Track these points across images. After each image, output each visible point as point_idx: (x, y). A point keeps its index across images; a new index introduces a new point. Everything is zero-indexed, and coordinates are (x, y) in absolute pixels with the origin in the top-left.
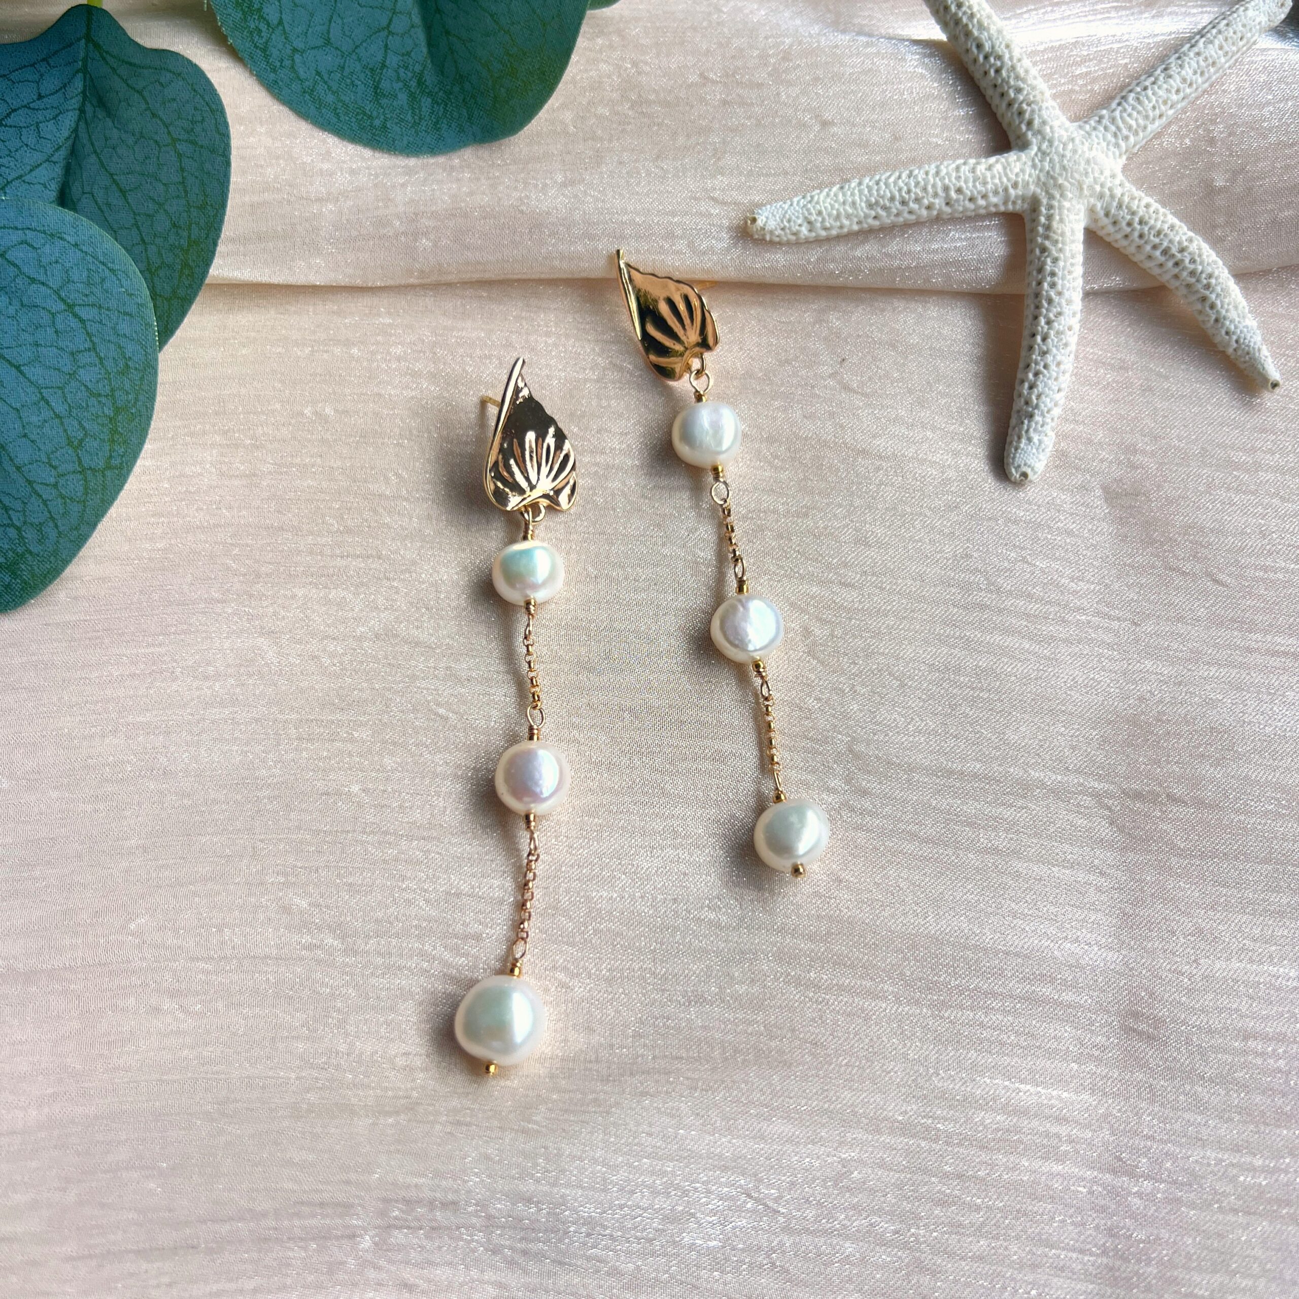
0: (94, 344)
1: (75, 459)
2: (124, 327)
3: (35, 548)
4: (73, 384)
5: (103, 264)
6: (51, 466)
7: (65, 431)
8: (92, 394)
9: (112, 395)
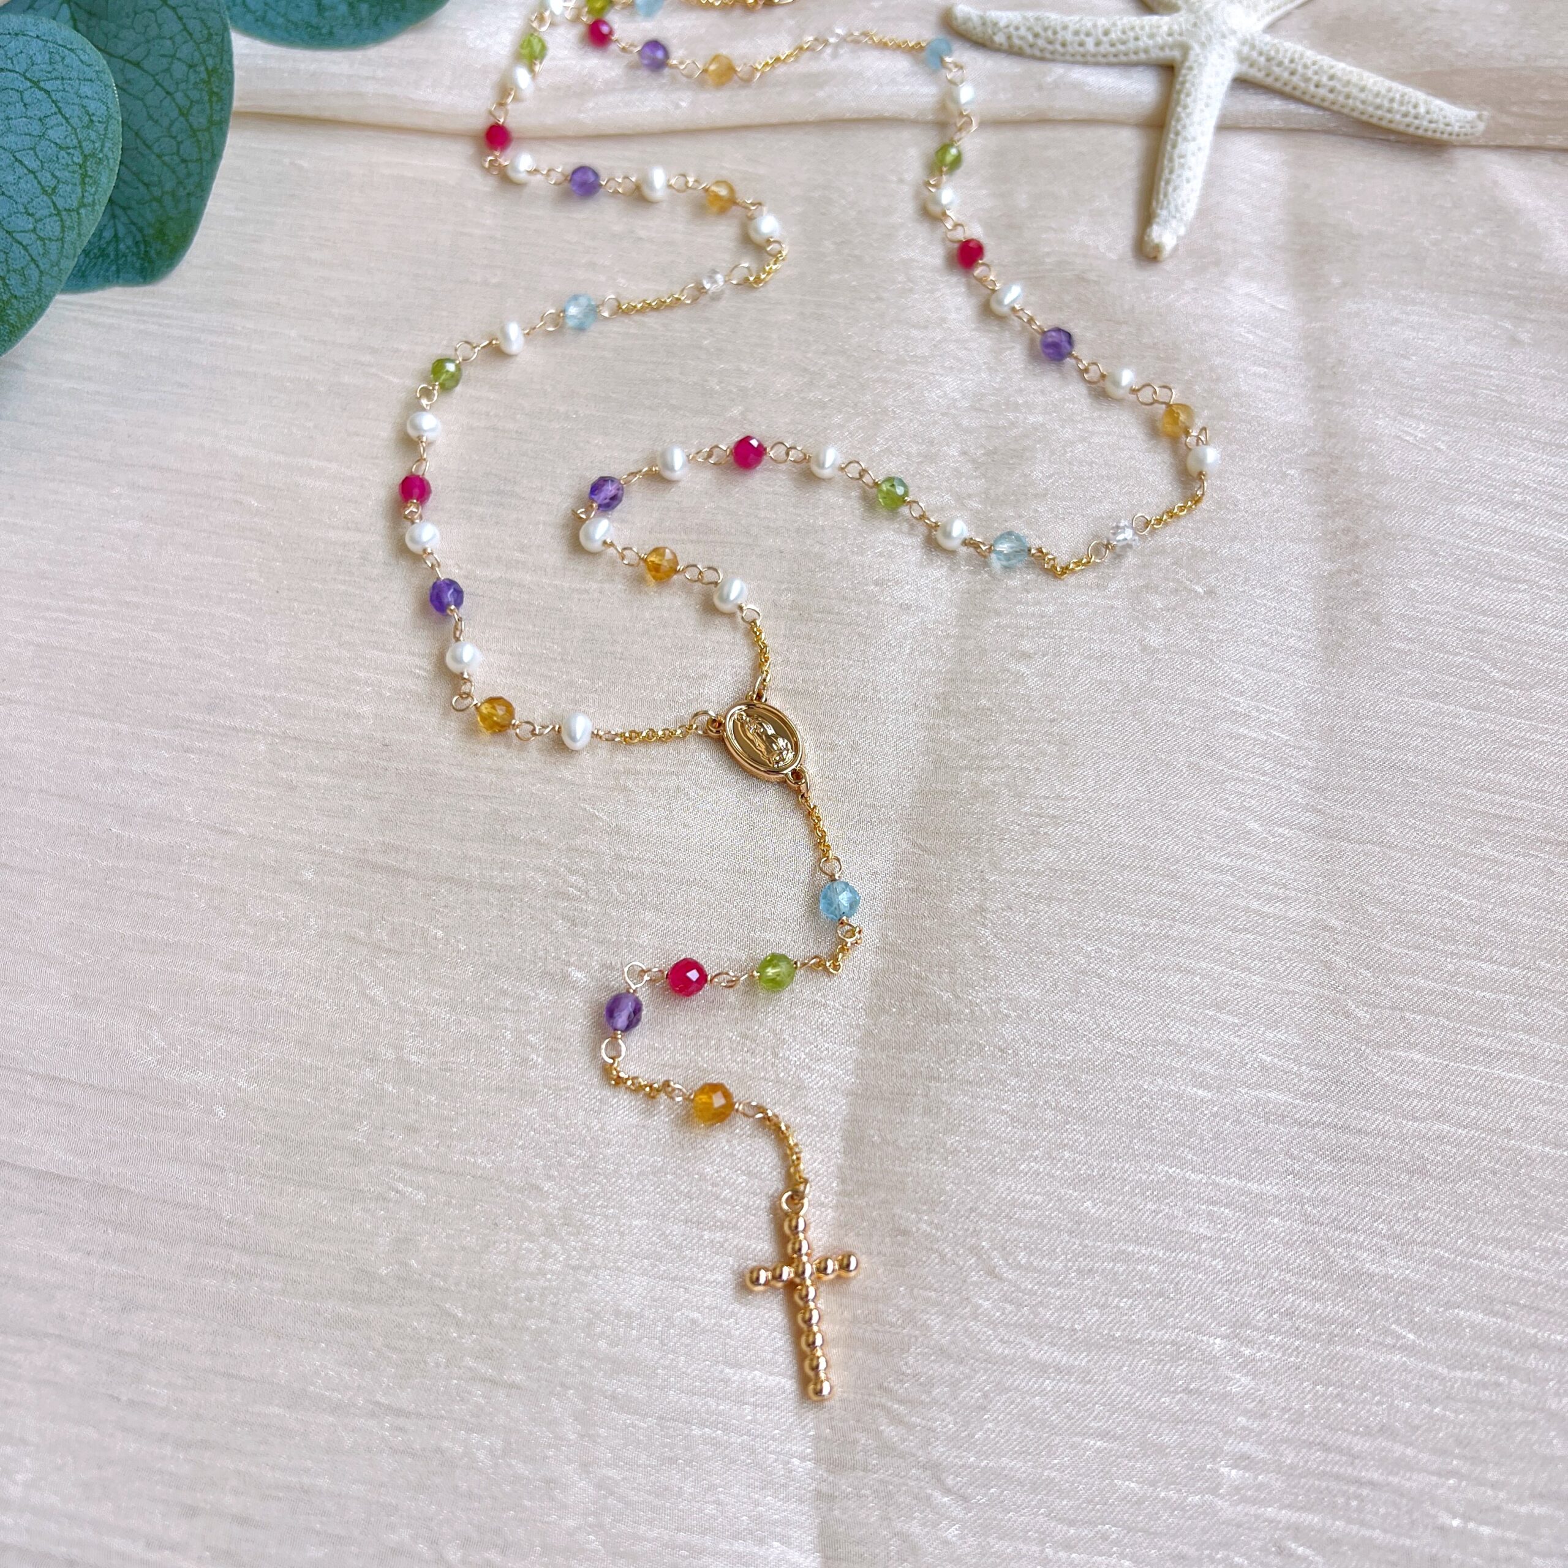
0: (59, 109)
1: (51, 205)
2: (86, 89)
3: (21, 292)
4: (43, 142)
5: (64, 47)
6: (29, 214)
7: (39, 183)
8: (61, 148)
9: (81, 147)
